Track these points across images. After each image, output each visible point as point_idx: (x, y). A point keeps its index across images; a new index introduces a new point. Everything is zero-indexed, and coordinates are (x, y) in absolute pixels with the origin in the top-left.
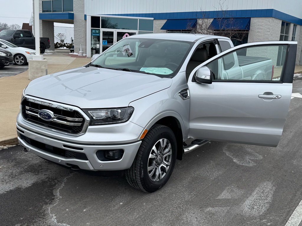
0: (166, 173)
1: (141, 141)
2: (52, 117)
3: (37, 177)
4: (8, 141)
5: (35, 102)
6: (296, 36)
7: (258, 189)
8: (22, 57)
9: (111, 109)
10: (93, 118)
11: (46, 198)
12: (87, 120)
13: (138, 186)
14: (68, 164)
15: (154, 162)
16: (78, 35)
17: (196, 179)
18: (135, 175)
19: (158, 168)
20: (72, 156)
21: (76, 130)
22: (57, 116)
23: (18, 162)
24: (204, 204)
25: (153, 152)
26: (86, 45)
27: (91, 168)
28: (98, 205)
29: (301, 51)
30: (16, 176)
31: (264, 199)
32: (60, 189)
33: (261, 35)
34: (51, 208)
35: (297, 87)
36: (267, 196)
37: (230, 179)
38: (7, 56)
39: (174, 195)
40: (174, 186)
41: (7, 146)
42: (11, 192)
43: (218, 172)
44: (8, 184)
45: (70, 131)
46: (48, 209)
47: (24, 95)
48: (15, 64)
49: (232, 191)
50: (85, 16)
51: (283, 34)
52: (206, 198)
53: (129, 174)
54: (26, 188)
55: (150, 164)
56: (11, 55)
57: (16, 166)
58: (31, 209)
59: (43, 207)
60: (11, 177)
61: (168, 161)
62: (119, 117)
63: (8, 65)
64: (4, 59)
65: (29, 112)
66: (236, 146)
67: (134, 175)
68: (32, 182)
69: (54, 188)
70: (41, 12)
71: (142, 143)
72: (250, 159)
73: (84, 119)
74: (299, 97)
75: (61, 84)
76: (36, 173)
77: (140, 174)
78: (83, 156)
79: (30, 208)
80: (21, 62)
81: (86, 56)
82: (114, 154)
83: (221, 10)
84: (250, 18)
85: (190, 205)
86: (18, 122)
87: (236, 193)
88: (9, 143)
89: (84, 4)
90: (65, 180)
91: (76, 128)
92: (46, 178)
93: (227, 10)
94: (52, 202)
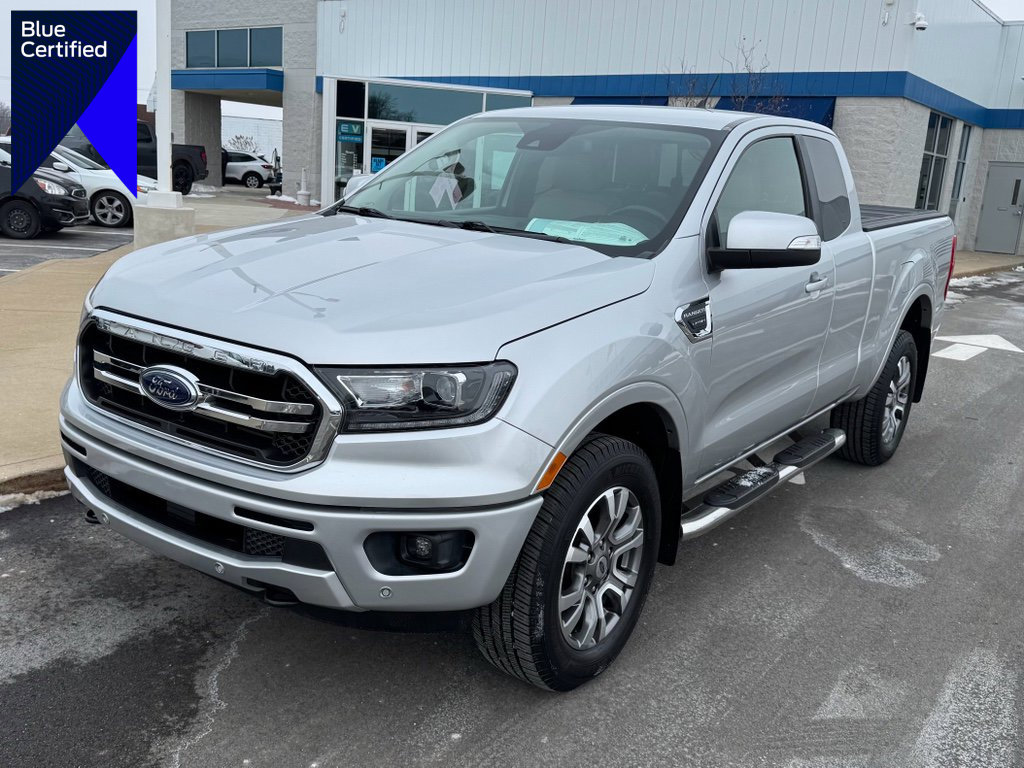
0: (619, 614)
1: (541, 500)
2: (193, 393)
3: (137, 617)
4: (41, 475)
5: (129, 335)
6: (967, 162)
7: (953, 677)
8: (117, 203)
9: (428, 370)
10: (354, 405)
11: (166, 707)
12: (332, 410)
13: (521, 667)
14: (250, 581)
15: (582, 576)
16: (294, 141)
17: (725, 635)
18: (513, 629)
19: (592, 599)
20: (268, 550)
21: (286, 448)
22: (210, 391)
23: (72, 557)
24: (772, 744)
25: (582, 537)
26: (319, 172)
27: (344, 601)
28: (364, 743)
29: (982, 208)
30: (58, 610)
31: (987, 722)
32: (219, 668)
33: (867, 153)
34: (182, 755)
35: (985, 315)
36: (995, 710)
37: (848, 639)
38: (70, 195)
39: (653, 703)
40: (649, 662)
41: (37, 493)
42: (31, 681)
43: (797, 609)
44: (26, 646)
45: (264, 453)
46: (170, 758)
47: (90, 308)
48: (97, 224)
49: (864, 687)
50: (319, 81)
51: (931, 154)
52: (774, 714)
53: (487, 624)
54: (94, 663)
55: (568, 586)
56: (82, 192)
57: (63, 570)
58: (104, 756)
59: (153, 749)
60: (38, 617)
61: (627, 571)
62: (459, 403)
63: (71, 225)
64: (60, 204)
65: (104, 373)
66: (840, 510)
67: (507, 627)
68: (118, 637)
69: (198, 663)
70: (183, 66)
71: (543, 508)
72: (898, 560)
73: (319, 408)
74: (1004, 348)
75: (233, 270)
76: (136, 603)
77: (532, 625)
78: (314, 555)
79: (102, 753)
80: (114, 217)
81: (320, 205)
82: (434, 548)
83: (746, 71)
84: (835, 98)
85: (721, 748)
86: (65, 413)
87: (878, 695)
88: (47, 484)
89: (315, 44)
90: (242, 631)
91: (287, 441)
92: (170, 623)
93: (763, 72)
94: (187, 724)
